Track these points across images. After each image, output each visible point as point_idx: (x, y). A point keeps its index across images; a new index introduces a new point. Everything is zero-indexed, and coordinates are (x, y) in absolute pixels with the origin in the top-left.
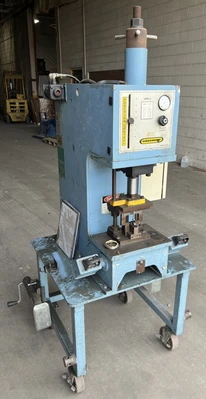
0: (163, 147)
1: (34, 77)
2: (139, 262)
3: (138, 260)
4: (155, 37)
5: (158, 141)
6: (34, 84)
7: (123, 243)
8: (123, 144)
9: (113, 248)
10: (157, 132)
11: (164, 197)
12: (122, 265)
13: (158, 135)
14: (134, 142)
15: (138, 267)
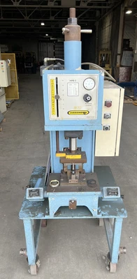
0: (90, 119)
1: (119, 52)
2: (71, 201)
3: (70, 199)
4: (90, 31)
5: (84, 113)
6: (119, 57)
7: (62, 185)
8: (53, 114)
9: (53, 186)
10: (83, 106)
11: (117, 155)
12: (57, 200)
13: (84, 108)
14: (63, 112)
15: (70, 204)
